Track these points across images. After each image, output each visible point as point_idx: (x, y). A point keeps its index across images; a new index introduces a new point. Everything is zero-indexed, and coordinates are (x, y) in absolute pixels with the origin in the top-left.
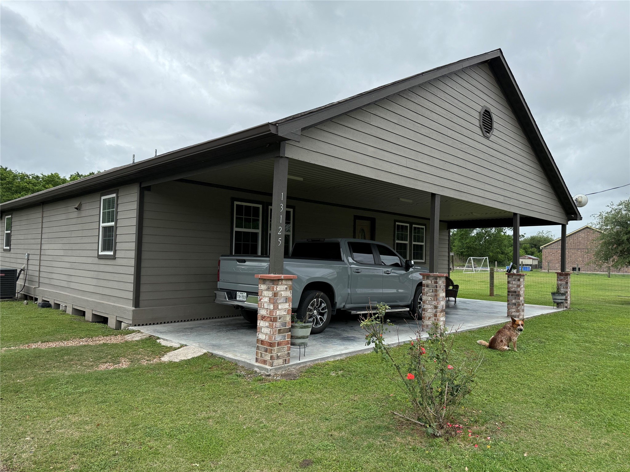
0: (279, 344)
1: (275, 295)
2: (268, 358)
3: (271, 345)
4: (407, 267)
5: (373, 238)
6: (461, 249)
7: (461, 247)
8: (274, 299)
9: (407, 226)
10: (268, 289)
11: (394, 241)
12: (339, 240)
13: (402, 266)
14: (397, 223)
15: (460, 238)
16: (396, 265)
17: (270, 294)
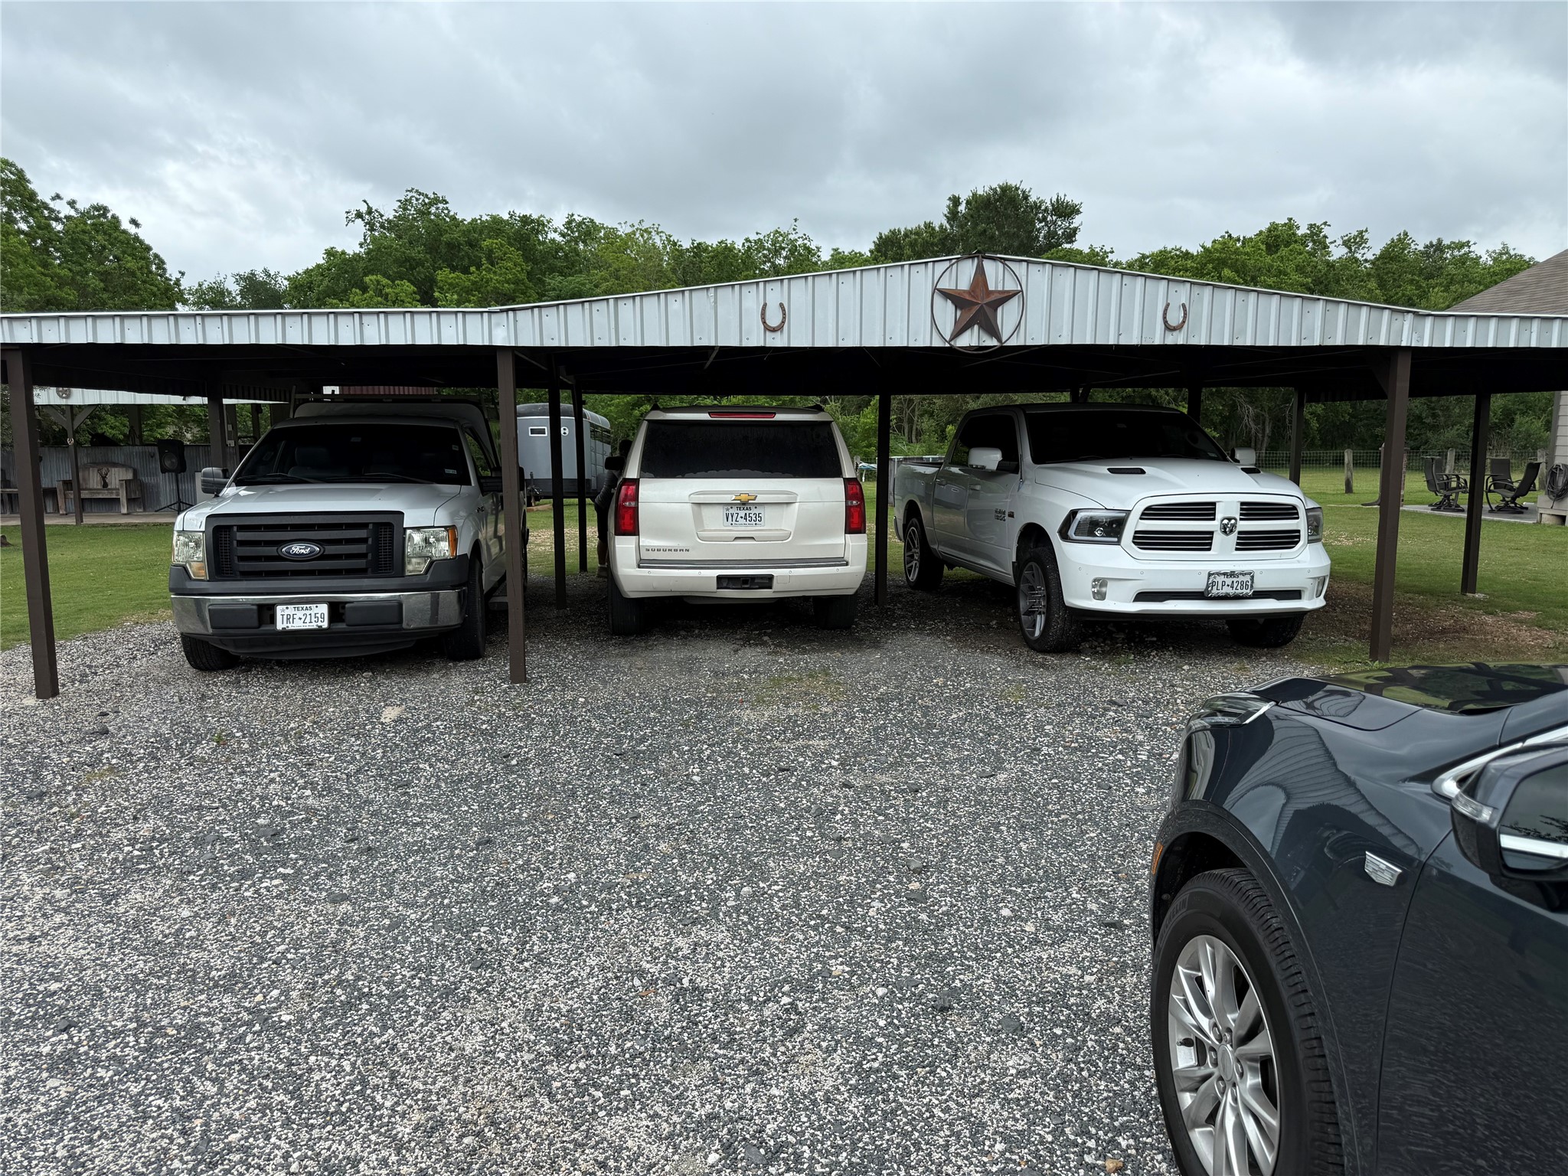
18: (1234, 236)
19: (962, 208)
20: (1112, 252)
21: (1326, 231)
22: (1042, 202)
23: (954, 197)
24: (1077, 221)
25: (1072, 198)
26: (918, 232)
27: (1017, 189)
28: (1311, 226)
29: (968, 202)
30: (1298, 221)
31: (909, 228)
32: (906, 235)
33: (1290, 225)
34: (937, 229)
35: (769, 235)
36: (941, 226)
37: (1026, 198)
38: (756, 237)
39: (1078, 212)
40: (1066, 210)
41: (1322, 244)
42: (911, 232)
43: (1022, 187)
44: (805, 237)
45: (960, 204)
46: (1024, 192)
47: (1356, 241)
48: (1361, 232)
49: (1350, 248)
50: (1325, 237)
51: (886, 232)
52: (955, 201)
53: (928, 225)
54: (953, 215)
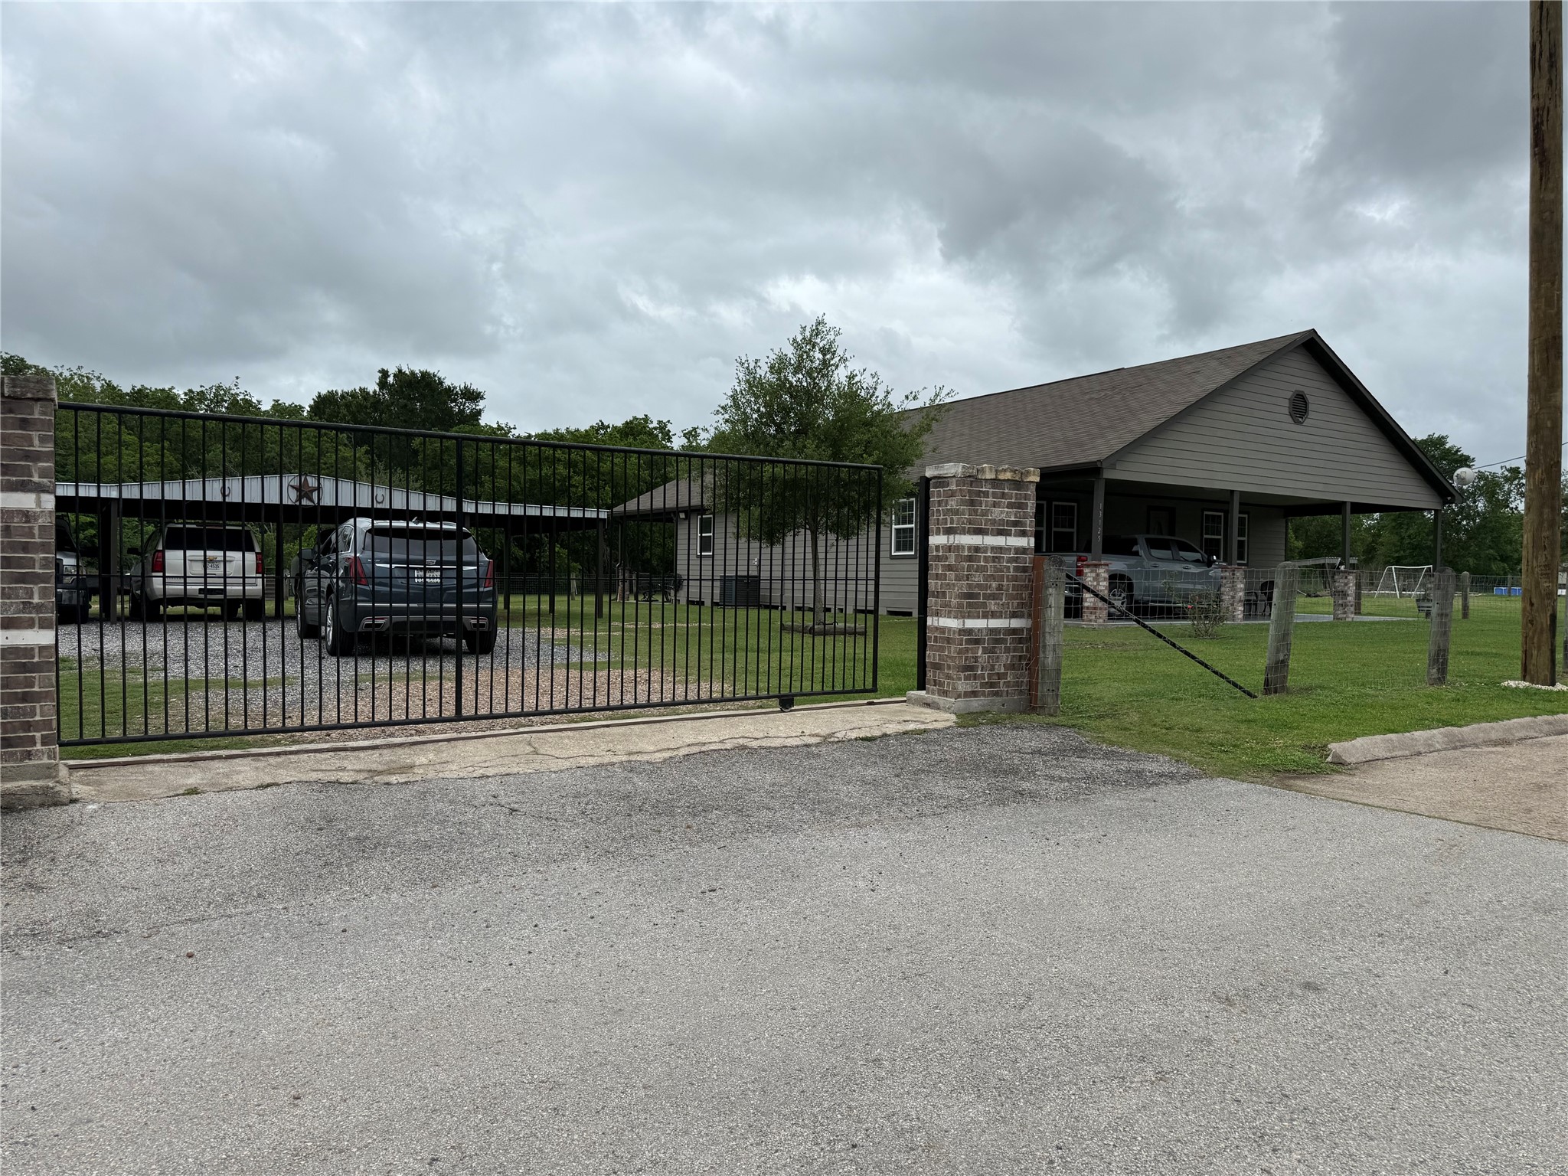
0: (1101, 609)
1: (1098, 575)
2: (1093, 617)
3: (1095, 609)
4: (1210, 563)
5: (1172, 533)
6: (1397, 552)
7: (1396, 546)
8: (1097, 578)
9: (1220, 516)
10: (1091, 572)
11: (1202, 536)
12: (1136, 536)
13: (1203, 562)
14: (1206, 513)
15: (1394, 524)
16: (1197, 561)
17: (1094, 575)
18: (606, 424)
19: (391, 379)
20: (515, 428)
21: (669, 426)
22: (455, 388)
23: (383, 370)
24: (481, 404)
25: (476, 386)
26: (353, 394)
27: (435, 376)
28: (660, 422)
29: (395, 375)
30: (651, 417)
31: (346, 390)
32: (343, 397)
33: (646, 419)
34: (371, 393)
35: (211, 388)
36: (375, 392)
37: (441, 383)
38: (199, 389)
39: (482, 398)
40: (473, 396)
41: (668, 436)
42: (347, 393)
43: (439, 375)
44: (246, 393)
45: (389, 376)
46: (439, 379)
47: (691, 434)
48: (694, 429)
49: (688, 439)
50: (669, 431)
51: (324, 392)
52: (384, 374)
53: (363, 390)
54: (383, 383)
